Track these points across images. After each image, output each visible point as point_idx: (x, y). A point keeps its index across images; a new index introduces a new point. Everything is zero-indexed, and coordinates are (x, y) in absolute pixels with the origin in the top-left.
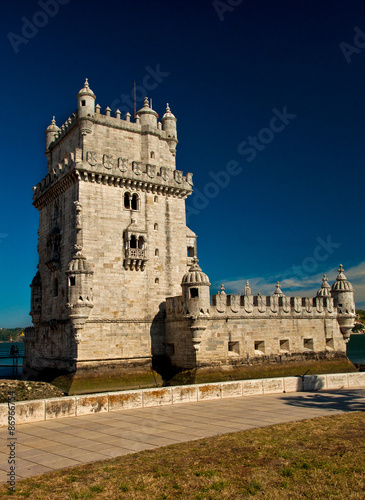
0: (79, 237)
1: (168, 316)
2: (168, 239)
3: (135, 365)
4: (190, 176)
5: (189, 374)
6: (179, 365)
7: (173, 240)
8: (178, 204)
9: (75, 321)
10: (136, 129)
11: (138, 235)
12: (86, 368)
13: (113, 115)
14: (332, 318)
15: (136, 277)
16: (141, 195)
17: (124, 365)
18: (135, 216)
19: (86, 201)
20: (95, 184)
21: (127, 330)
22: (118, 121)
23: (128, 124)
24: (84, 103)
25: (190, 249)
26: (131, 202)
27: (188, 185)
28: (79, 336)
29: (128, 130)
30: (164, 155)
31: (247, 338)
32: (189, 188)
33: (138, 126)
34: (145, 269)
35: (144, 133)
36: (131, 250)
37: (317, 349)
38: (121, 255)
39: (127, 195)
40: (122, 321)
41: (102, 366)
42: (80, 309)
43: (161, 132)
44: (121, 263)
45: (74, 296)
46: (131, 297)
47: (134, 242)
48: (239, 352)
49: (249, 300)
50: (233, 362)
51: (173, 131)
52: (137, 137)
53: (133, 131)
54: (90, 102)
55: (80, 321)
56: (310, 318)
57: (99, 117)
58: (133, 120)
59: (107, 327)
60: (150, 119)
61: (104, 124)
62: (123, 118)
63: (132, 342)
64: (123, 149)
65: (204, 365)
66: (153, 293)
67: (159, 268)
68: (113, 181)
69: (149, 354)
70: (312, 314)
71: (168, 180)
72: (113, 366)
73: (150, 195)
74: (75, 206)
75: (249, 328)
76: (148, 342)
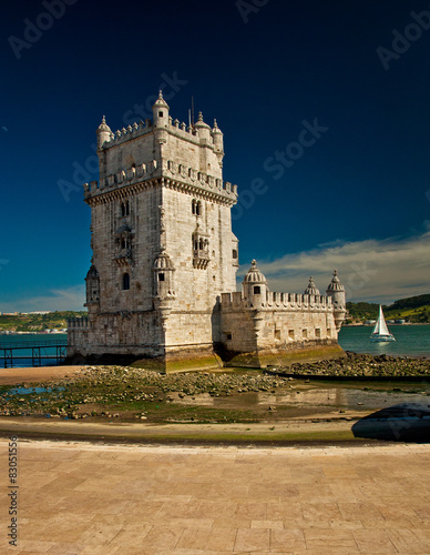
0: (162, 237)
1: (223, 309)
2: (221, 242)
3: (202, 349)
4: (235, 188)
5: (250, 356)
6: (236, 349)
7: (224, 243)
8: (227, 211)
9: (163, 312)
10: (194, 141)
11: (204, 238)
12: (171, 353)
13: (181, 128)
14: (330, 312)
15: (201, 274)
16: (203, 202)
17: (195, 350)
18: (200, 221)
19: (167, 205)
20: (173, 191)
21: (197, 321)
22: (183, 133)
23: (190, 136)
24: (161, 114)
25: (234, 251)
26: (196, 209)
27: (234, 196)
28: (167, 325)
29: (191, 142)
30: (215, 167)
31: (285, 328)
32: (235, 198)
33: (197, 139)
34: (208, 267)
35: (203, 146)
36: (200, 251)
37: (322, 338)
38: (191, 255)
39: (194, 201)
40: (193, 312)
41: (182, 350)
42: (169, 302)
43: (213, 146)
44: (191, 262)
45: (163, 290)
46: (198, 292)
47: (198, 244)
48: (280, 339)
49: (286, 297)
50: (277, 347)
51: (220, 146)
52: (197, 148)
53: (194, 144)
54: (166, 112)
55: (168, 312)
56: (318, 312)
57: (171, 129)
58: (194, 134)
59: (184, 317)
60: (205, 133)
61: (175, 135)
62: (187, 131)
63: (199, 331)
64: (189, 159)
65: (262, 349)
66: (212, 289)
67: (215, 268)
68: (186, 189)
69: (210, 341)
70: (320, 309)
71: (220, 192)
72: (188, 351)
73: (209, 203)
74: (160, 210)
75: (286, 319)
76: (209, 330)
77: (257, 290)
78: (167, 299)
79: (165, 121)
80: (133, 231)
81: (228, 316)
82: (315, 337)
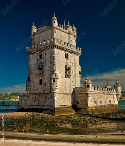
0: (54, 67)
1: (76, 93)
2: (75, 69)
3: (68, 107)
4: (81, 49)
5: (85, 110)
6: (80, 107)
7: (76, 69)
8: (77, 57)
9: (54, 94)
10: (66, 32)
11: (69, 67)
12: (57, 108)
13: (61, 27)
14: (115, 95)
15: (68, 80)
16: (69, 54)
17: (65, 107)
18: (68, 61)
19: (56, 55)
20: (58, 50)
21: (66, 97)
22: (62, 29)
23: (65, 30)
24: (54, 22)
25: (80, 72)
26: (67, 57)
27: (80, 52)
28: (56, 98)
29: (65, 32)
30: (74, 43)
31: (98, 100)
32: (80, 53)
33: (67, 31)
34: (71, 78)
35: (69, 34)
36: (68, 72)
37: (112, 104)
38: (64, 73)
39: (66, 53)
40: (65, 94)
41: (61, 107)
42: (56, 90)
43: (73, 34)
44: (64, 76)
45: (54, 86)
46: (67, 86)
47: (67, 69)
48: (96, 104)
49: (99, 89)
50: (95, 107)
51: (76, 34)
52: (67, 35)
53: (66, 33)
54: (56, 21)
55: (56, 93)
56: (111, 94)
57: (58, 27)
58: (66, 29)
59: (61, 95)
60: (70, 29)
61: (59, 30)
62: (64, 28)
63: (67, 100)
64: (64, 39)
65: (90, 107)
66: (72, 86)
67: (73, 78)
68: (63, 49)
69: (71, 104)
70: (111, 93)
71: (75, 50)
72: (63, 108)
73: (71, 54)
74: (54, 57)
75: (99, 97)
76: (71, 100)
77: (88, 86)
78: (56, 89)
79: (56, 25)
80: (44, 64)
81: (77, 95)
82: (109, 104)
